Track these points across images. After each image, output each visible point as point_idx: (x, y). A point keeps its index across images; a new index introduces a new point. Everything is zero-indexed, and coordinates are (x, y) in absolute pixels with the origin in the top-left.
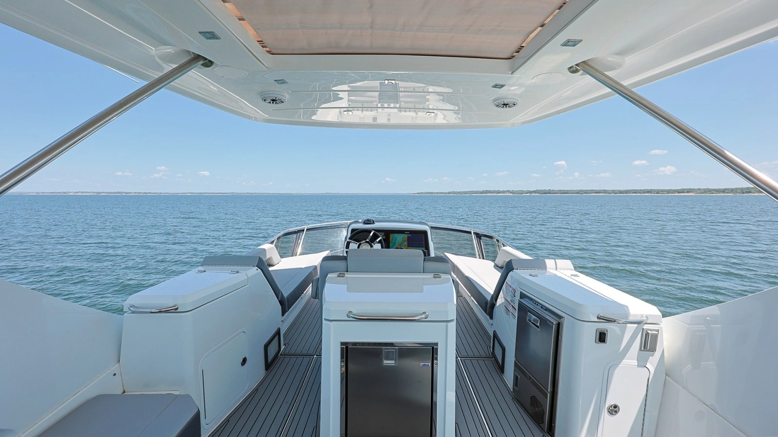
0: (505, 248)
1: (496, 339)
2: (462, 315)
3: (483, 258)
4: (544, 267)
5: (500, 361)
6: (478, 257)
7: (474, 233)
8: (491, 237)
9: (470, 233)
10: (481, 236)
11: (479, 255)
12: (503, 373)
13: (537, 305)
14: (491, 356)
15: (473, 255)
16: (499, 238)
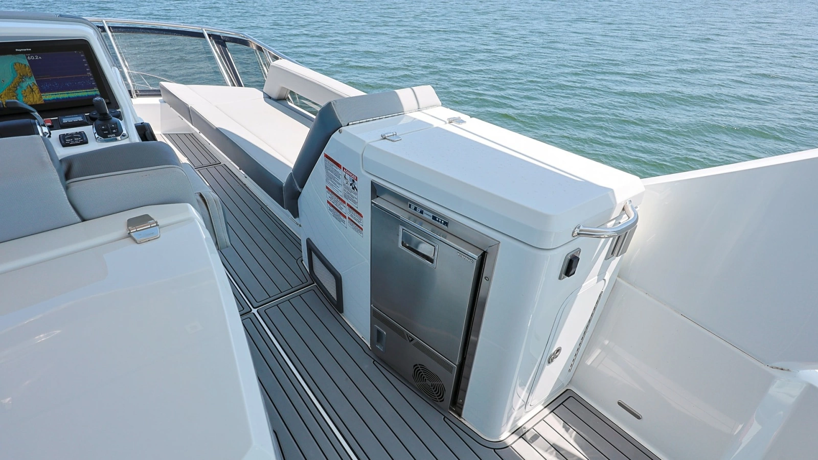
0: (277, 63)
1: (313, 254)
2: (230, 205)
3: (240, 85)
4: (397, 109)
5: (334, 294)
6: (230, 84)
7: (209, 35)
8: (244, 42)
9: (201, 35)
10: (225, 41)
11: (231, 80)
12: (342, 311)
13: (422, 212)
14: (310, 281)
15: (220, 82)
16: (261, 43)
